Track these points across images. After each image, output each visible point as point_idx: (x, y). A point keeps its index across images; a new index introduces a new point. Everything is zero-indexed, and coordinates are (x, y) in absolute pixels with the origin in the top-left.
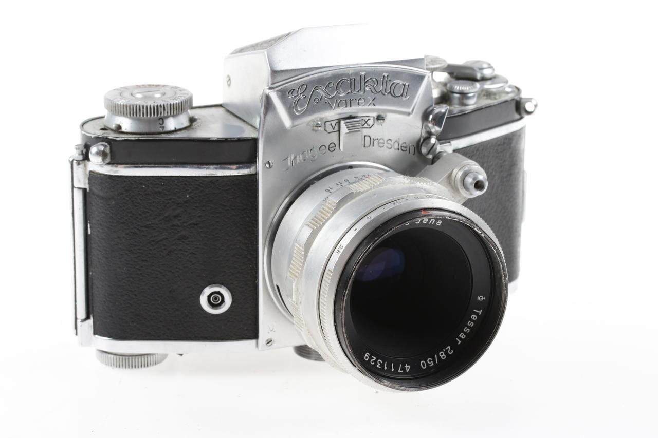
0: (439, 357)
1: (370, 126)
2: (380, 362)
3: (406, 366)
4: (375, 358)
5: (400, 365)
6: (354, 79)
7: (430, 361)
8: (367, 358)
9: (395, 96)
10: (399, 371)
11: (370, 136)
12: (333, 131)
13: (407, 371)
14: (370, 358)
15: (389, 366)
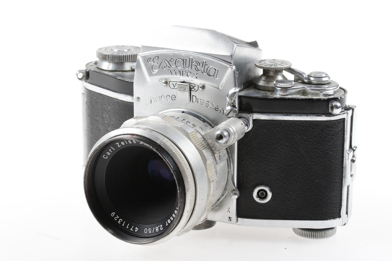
0: (155, 230)
1: (196, 91)
2: (121, 220)
3: (136, 228)
4: (118, 217)
5: (133, 226)
6: (186, 60)
7: (150, 230)
8: (112, 215)
9: (209, 75)
10: (131, 229)
11: (196, 96)
12: (174, 88)
13: (136, 231)
14: (115, 216)
15: (126, 225)
